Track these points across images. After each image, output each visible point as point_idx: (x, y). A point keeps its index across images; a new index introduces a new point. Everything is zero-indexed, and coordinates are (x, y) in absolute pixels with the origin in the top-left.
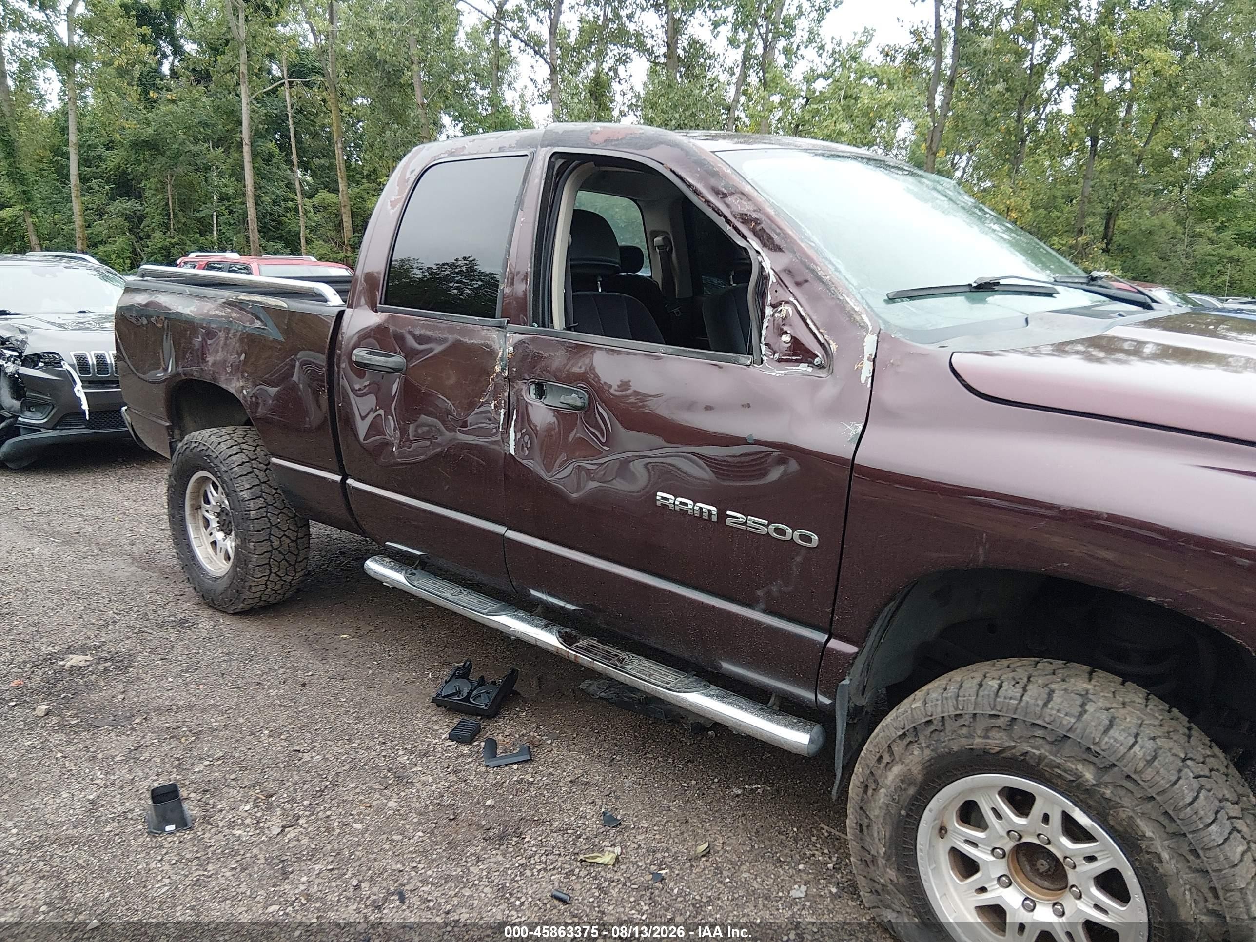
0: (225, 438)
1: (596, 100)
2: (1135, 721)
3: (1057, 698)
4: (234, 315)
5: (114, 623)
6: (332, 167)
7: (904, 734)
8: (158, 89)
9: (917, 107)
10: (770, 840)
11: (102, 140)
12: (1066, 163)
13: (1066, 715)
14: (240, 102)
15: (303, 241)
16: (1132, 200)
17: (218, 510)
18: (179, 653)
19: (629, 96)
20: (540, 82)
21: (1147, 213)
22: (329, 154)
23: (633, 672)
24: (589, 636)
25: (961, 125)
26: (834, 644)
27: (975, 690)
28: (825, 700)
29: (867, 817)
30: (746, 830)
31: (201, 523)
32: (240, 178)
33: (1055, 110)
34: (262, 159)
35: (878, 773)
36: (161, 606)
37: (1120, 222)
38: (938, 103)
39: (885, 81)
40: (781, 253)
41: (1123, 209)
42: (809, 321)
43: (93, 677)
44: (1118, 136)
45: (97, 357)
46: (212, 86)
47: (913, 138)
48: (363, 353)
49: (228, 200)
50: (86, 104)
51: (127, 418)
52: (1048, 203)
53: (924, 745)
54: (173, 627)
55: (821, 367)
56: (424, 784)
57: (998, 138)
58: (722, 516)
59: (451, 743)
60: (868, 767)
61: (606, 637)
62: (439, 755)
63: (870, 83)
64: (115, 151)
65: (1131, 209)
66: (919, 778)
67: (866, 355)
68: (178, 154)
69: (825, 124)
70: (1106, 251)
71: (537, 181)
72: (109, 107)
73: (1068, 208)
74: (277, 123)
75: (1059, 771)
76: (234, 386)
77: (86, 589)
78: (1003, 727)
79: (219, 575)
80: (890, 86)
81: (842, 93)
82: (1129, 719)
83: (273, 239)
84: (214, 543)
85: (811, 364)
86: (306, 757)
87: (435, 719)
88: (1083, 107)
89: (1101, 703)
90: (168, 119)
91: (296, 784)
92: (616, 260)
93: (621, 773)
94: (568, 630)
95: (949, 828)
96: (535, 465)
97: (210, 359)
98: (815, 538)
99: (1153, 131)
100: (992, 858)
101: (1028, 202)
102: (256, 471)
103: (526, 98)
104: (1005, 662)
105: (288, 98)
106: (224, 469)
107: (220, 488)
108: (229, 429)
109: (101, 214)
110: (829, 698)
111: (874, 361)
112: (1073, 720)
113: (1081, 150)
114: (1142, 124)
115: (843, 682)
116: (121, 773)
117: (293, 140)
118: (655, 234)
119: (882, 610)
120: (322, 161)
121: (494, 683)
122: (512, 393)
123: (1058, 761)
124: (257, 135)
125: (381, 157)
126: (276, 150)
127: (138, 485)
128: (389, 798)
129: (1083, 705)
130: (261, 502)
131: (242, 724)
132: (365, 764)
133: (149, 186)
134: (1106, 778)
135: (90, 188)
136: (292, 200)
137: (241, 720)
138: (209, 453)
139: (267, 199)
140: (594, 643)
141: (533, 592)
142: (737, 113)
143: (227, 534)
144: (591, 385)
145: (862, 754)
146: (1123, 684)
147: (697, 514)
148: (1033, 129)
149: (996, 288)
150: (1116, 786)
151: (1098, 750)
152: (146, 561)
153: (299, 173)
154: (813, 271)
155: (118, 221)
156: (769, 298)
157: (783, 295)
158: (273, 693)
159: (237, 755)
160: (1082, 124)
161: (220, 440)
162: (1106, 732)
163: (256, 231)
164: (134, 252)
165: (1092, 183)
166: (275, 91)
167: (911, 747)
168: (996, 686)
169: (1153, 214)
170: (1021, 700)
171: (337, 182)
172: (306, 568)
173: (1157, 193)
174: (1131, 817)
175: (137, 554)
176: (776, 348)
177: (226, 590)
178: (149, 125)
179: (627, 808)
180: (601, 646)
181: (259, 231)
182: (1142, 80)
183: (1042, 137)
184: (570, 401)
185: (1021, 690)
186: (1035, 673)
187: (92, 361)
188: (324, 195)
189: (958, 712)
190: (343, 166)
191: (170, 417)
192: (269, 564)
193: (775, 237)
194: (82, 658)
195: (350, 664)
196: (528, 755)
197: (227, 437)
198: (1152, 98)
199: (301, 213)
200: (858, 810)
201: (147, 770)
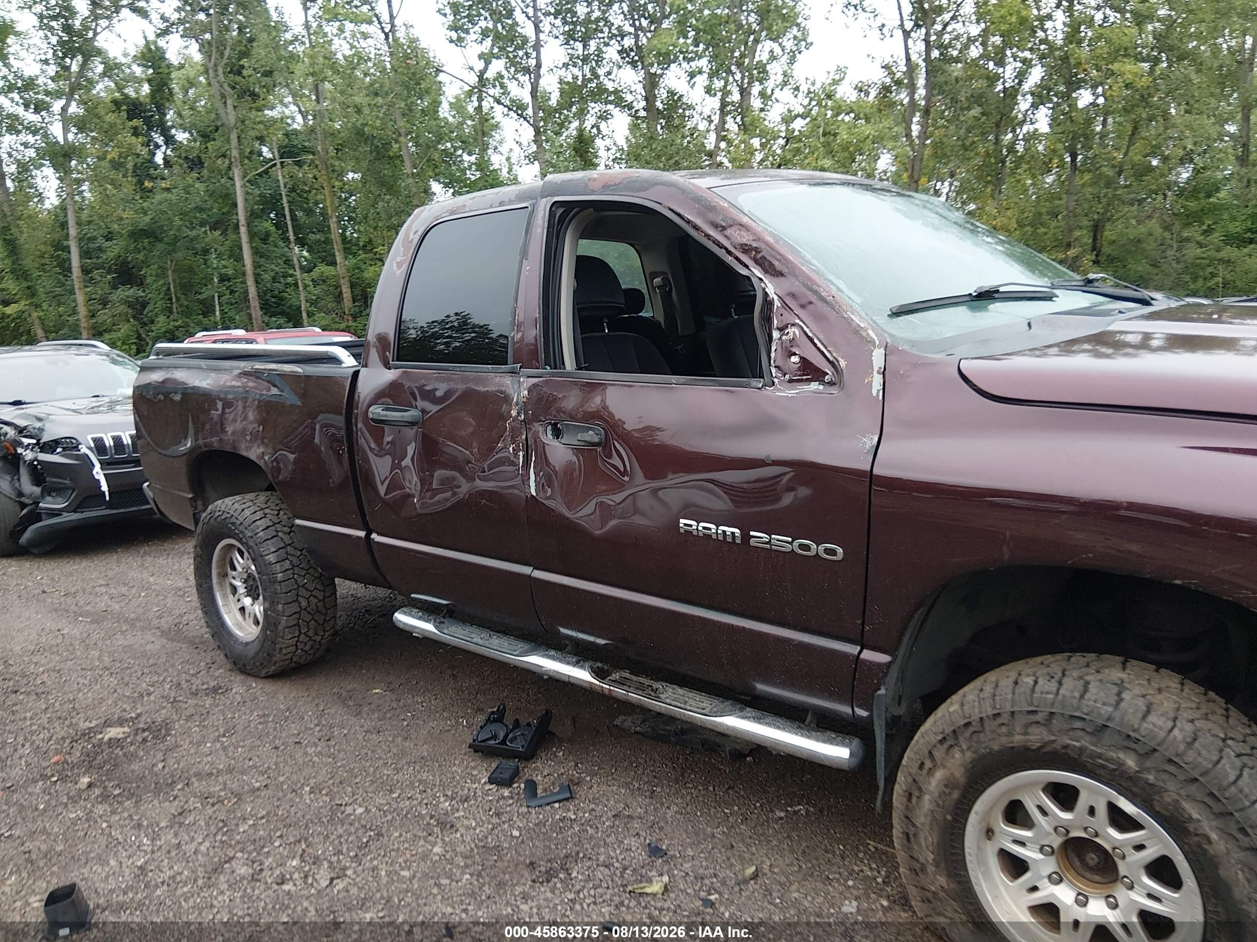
0: (247, 505)
1: (581, 156)
2: (1172, 705)
3: (1093, 689)
4: (251, 384)
5: (149, 694)
6: (328, 242)
7: (944, 738)
8: (153, 179)
9: (895, 138)
10: (817, 859)
11: (101, 231)
12: (1048, 180)
13: (1104, 704)
14: (234, 185)
15: (304, 315)
16: (1117, 211)
17: (245, 576)
18: (216, 719)
19: (613, 151)
20: (525, 143)
21: (1134, 222)
22: (324, 228)
23: (668, 701)
24: (622, 669)
25: (940, 152)
26: (868, 655)
27: (1011, 688)
28: (862, 713)
29: (914, 825)
30: (792, 851)
31: (229, 590)
32: (238, 258)
33: (1032, 130)
34: (260, 238)
35: (920, 779)
36: (193, 675)
37: (1106, 233)
38: (915, 134)
39: (862, 116)
40: (782, 278)
41: (1109, 220)
42: (816, 341)
43: (132, 748)
44: (1096, 149)
45: (113, 438)
46: (205, 172)
47: (894, 169)
48: (379, 410)
49: (229, 280)
50: (83, 198)
51: (149, 494)
52: (1034, 220)
53: (964, 747)
54: (207, 695)
55: (831, 384)
56: (468, 828)
57: (978, 161)
58: (746, 537)
59: (491, 787)
60: (910, 774)
61: (638, 668)
62: (479, 799)
63: (847, 119)
64: (115, 242)
65: (1118, 219)
66: (962, 780)
67: (876, 369)
68: (176, 239)
69: (807, 161)
70: (1096, 262)
71: (539, 230)
72: (105, 199)
73: (1054, 224)
74: (272, 203)
75: (1101, 761)
76: (254, 452)
77: (118, 664)
78: (1042, 722)
79: (249, 640)
80: (867, 120)
81: (821, 130)
82: (1166, 703)
83: (274, 315)
84: (242, 609)
85: (822, 382)
86: (349, 810)
87: (473, 764)
88: (1059, 125)
89: (1137, 691)
90: (164, 207)
91: (340, 836)
92: (621, 301)
93: (662, 804)
94: (600, 665)
95: (996, 830)
96: (558, 505)
97: (230, 429)
98: (840, 550)
99: (1131, 141)
100: (1041, 856)
101: (1014, 221)
102: (280, 534)
103: (513, 161)
104: (1039, 659)
105: (280, 178)
106: (249, 534)
107: (246, 554)
108: (251, 496)
109: (104, 303)
110: (866, 710)
111: (884, 373)
112: (1110, 709)
113: (1062, 166)
114: (1118, 137)
115: (879, 692)
116: (168, 838)
117: (288, 218)
118: (654, 275)
119: (912, 617)
120: (318, 237)
121: (529, 725)
122: (529, 436)
123: (1099, 751)
124: (253, 216)
125: (375, 228)
126: (273, 229)
127: (161, 561)
128: (434, 844)
129: (1119, 694)
130: (287, 564)
131: (282, 783)
132: (407, 813)
133: (149, 273)
134: (1149, 764)
135: (92, 279)
136: (291, 276)
137: (281, 779)
138: (233, 520)
139: (267, 277)
140: (627, 675)
141: (563, 630)
142: (719, 159)
143: (255, 598)
144: (606, 421)
145: (904, 762)
146: (1157, 671)
147: (721, 538)
148: (1011, 149)
149: (996, 295)
150: (1158, 771)
151: (1138, 736)
152: (175, 633)
153: (297, 249)
154: (816, 293)
155: (122, 308)
156: (775, 322)
157: (789, 318)
158: (310, 750)
159: (280, 813)
160: (1060, 141)
161: (243, 506)
162: (1144, 717)
163: (258, 308)
164: (139, 337)
165: (1075, 198)
166: (266, 172)
167: (951, 751)
168: (1032, 683)
169: (1139, 222)
170: (1057, 693)
171: (334, 255)
172: (333, 627)
173: (1141, 202)
174: (1177, 802)
175: (165, 627)
176: (786, 369)
177: (257, 654)
178: (145, 214)
179: (672, 839)
180: (634, 678)
181: (261, 309)
182: (1114, 94)
183: (1022, 157)
184: (587, 439)
185: (1056, 684)
186: (1069, 667)
187: (109, 442)
188: (322, 269)
189: (996, 712)
190: (339, 240)
191: (193, 490)
192: (298, 624)
193: (776, 263)
194: (120, 730)
195: (385, 718)
196: (568, 793)
197: (251, 504)
198: (1126, 110)
199: (301, 288)
200: (903, 818)
201: (192, 834)
